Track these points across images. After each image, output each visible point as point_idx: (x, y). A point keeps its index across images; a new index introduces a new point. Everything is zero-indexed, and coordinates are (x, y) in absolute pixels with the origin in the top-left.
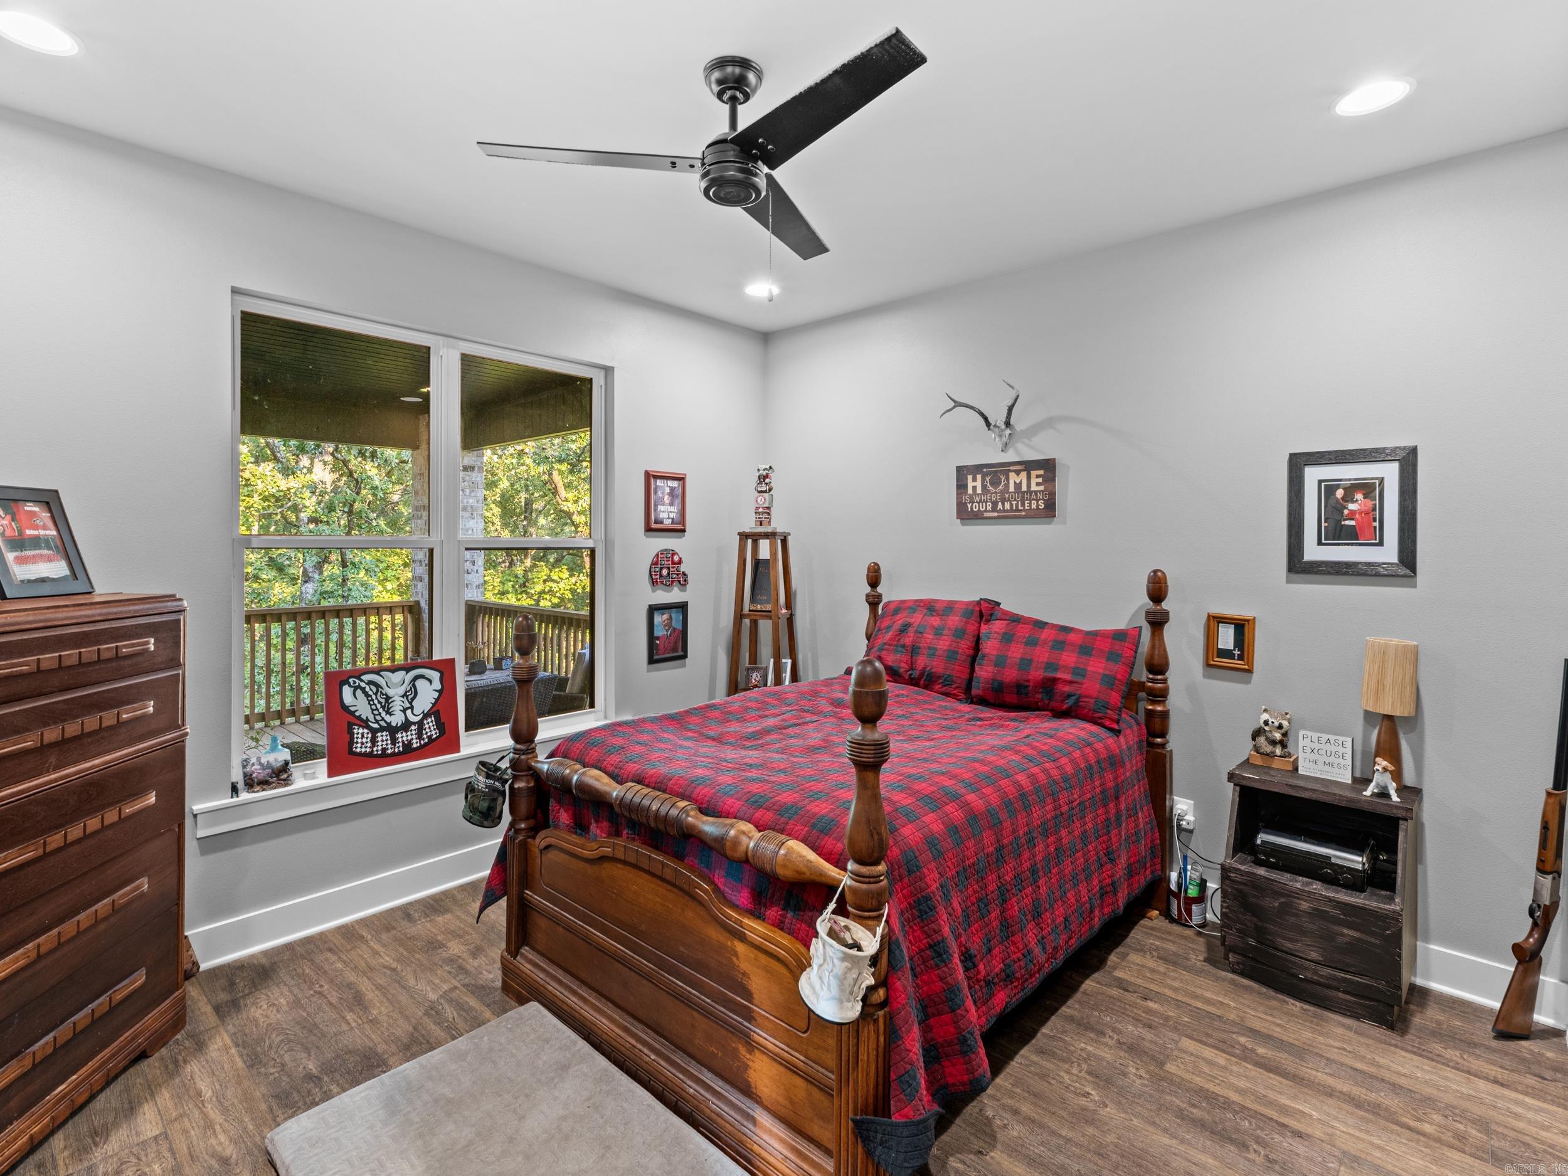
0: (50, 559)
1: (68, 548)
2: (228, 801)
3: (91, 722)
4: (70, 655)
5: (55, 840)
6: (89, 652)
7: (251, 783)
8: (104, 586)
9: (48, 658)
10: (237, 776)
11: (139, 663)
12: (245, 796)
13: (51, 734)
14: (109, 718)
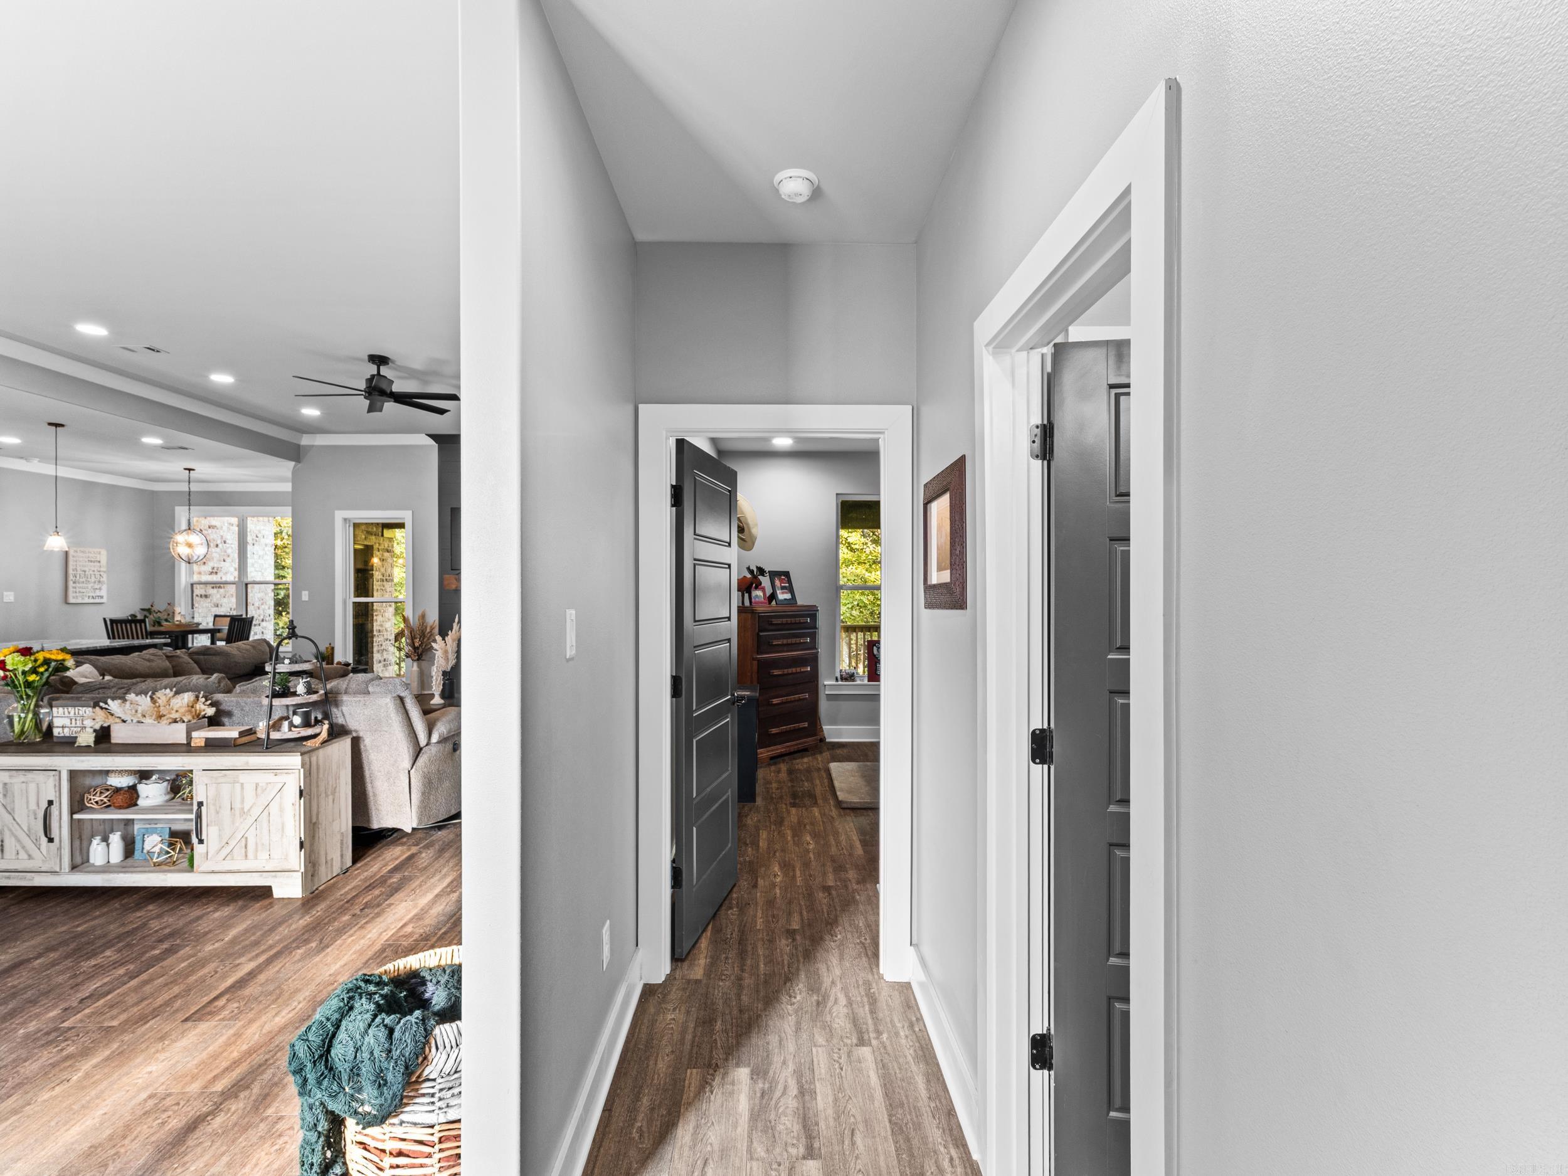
0: (786, 593)
1: (791, 589)
2: (834, 683)
3: (794, 640)
4: (789, 620)
5: (786, 671)
6: (793, 620)
7: (842, 679)
8: (800, 602)
9: (784, 620)
10: (838, 675)
11: (804, 626)
12: (840, 683)
13: (785, 641)
14: (798, 640)
